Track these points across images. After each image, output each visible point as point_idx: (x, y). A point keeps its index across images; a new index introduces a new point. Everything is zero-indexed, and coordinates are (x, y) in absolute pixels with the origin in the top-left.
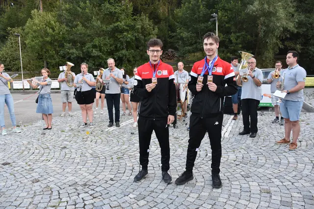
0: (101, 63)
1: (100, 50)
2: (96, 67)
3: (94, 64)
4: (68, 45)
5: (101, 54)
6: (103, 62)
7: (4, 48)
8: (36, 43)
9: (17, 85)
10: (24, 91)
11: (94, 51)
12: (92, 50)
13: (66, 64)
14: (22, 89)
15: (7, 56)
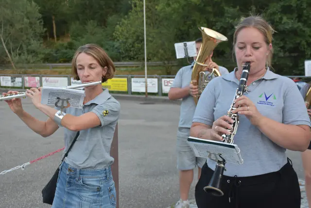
0: (299, 44)
1: (300, 17)
2: (287, 54)
3: (282, 48)
4: (232, 10)
5: (300, 24)
6: (304, 42)
7: (126, 22)
8: (174, 9)
9: (138, 85)
10: (147, 97)
11: (285, 19)
12: (281, 19)
13: (198, 37)
14: (143, 93)
15: (127, 35)
